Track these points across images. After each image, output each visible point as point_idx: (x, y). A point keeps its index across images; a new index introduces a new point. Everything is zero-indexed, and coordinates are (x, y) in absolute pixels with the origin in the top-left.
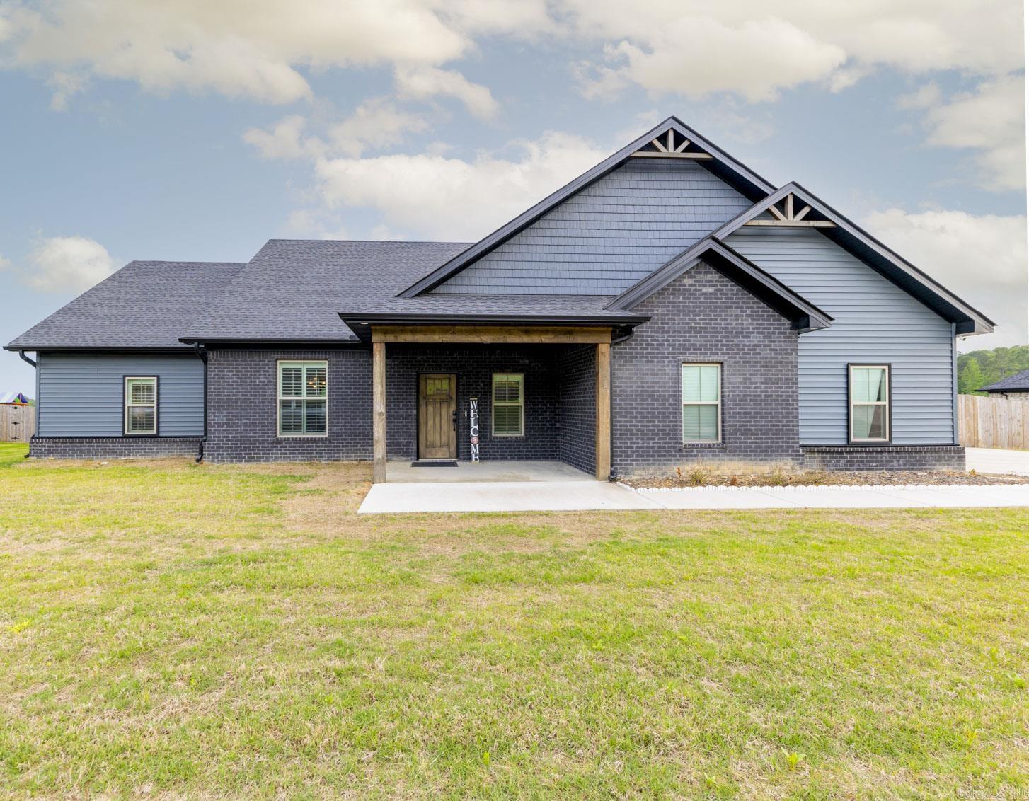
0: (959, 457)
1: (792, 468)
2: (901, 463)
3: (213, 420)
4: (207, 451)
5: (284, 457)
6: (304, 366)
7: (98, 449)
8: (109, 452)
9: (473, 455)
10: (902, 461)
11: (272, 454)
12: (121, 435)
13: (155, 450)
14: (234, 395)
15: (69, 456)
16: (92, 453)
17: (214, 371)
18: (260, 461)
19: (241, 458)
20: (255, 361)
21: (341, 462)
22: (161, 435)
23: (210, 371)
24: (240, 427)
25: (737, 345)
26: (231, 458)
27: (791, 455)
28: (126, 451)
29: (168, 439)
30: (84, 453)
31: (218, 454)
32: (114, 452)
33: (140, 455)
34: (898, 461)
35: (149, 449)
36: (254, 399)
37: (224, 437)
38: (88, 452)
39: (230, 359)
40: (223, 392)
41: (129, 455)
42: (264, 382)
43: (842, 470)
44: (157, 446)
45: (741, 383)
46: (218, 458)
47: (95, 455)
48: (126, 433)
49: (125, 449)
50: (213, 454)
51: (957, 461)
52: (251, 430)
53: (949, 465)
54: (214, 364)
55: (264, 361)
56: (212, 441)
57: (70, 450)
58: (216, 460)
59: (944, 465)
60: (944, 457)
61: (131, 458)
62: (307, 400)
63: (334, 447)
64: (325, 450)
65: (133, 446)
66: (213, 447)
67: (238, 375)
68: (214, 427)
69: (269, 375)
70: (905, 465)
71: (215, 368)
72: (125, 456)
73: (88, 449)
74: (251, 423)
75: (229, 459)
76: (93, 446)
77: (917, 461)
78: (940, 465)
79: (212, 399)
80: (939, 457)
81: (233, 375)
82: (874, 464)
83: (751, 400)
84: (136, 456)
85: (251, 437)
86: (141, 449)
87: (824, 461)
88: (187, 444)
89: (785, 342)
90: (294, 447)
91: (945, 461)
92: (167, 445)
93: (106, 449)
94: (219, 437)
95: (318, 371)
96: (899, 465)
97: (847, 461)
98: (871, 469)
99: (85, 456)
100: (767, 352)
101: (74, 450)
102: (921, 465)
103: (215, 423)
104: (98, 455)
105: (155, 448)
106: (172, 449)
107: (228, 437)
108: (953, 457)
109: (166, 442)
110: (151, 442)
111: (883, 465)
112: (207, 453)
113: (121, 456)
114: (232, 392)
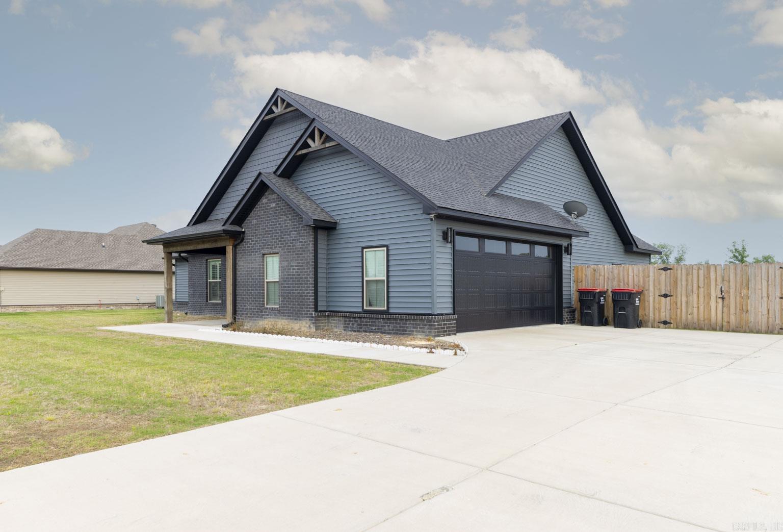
0: (430, 325)
1: (309, 326)
2: (390, 328)
10: (391, 327)
25: (285, 241)
27: (309, 317)
34: (389, 326)
43: (355, 331)
45: (287, 266)
51: (429, 329)
53: (423, 332)
59: (419, 332)
60: (419, 325)
70: (393, 330)
77: (400, 327)
78: (416, 331)
80: (416, 324)
82: (374, 328)
83: (291, 278)
87: (345, 324)
89: (307, 236)
91: (420, 328)
96: (389, 330)
97: (358, 325)
98: (372, 332)
100: (298, 245)
102: (403, 331)
108: (426, 325)
111: (378, 329)
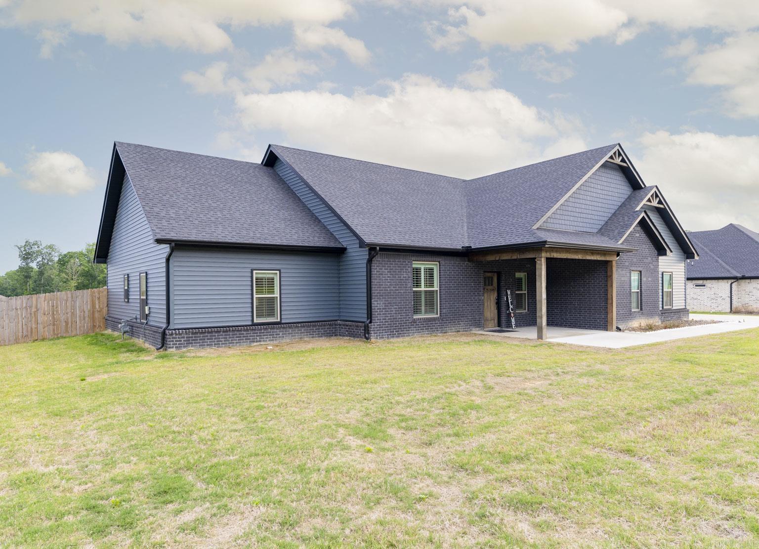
3: (377, 306)
4: (373, 331)
5: (418, 332)
6: (422, 265)
7: (234, 337)
8: (243, 339)
9: (513, 324)
11: (411, 330)
12: (250, 323)
13: (281, 335)
14: (388, 287)
15: (208, 345)
16: (229, 341)
17: (377, 269)
18: (404, 336)
19: (393, 334)
20: (401, 262)
21: (448, 334)
22: (283, 322)
23: (374, 269)
24: (393, 311)
26: (388, 335)
28: (258, 338)
29: (290, 325)
30: (222, 341)
31: (380, 333)
32: (248, 339)
33: (269, 340)
35: (276, 335)
36: (400, 290)
37: (383, 319)
38: (224, 341)
39: (386, 260)
40: (382, 285)
41: (260, 341)
42: (406, 277)
44: (283, 331)
46: (380, 335)
47: (231, 343)
48: (255, 321)
49: (257, 336)
50: (376, 333)
52: (399, 313)
54: (376, 264)
55: (406, 262)
56: (376, 322)
57: (208, 339)
58: (378, 337)
61: (262, 343)
62: (425, 291)
63: (444, 323)
64: (439, 326)
65: (264, 333)
66: (377, 328)
67: (391, 272)
68: (377, 312)
69: (409, 272)
71: (377, 266)
72: (257, 342)
73: (225, 338)
74: (399, 308)
75: (386, 336)
76: (229, 335)
79: (375, 290)
81: (388, 272)
84: (266, 341)
85: (399, 318)
86: (270, 335)
88: (306, 328)
90: (423, 324)
92: (290, 330)
93: (240, 337)
94: (380, 319)
95: (429, 269)
99: (222, 344)
101: (212, 339)
103: (378, 309)
104: (234, 343)
105: (281, 333)
106: (294, 333)
107: (386, 319)
109: (290, 327)
110: (277, 329)
112: (373, 332)
113: (254, 342)
114: (387, 285)
